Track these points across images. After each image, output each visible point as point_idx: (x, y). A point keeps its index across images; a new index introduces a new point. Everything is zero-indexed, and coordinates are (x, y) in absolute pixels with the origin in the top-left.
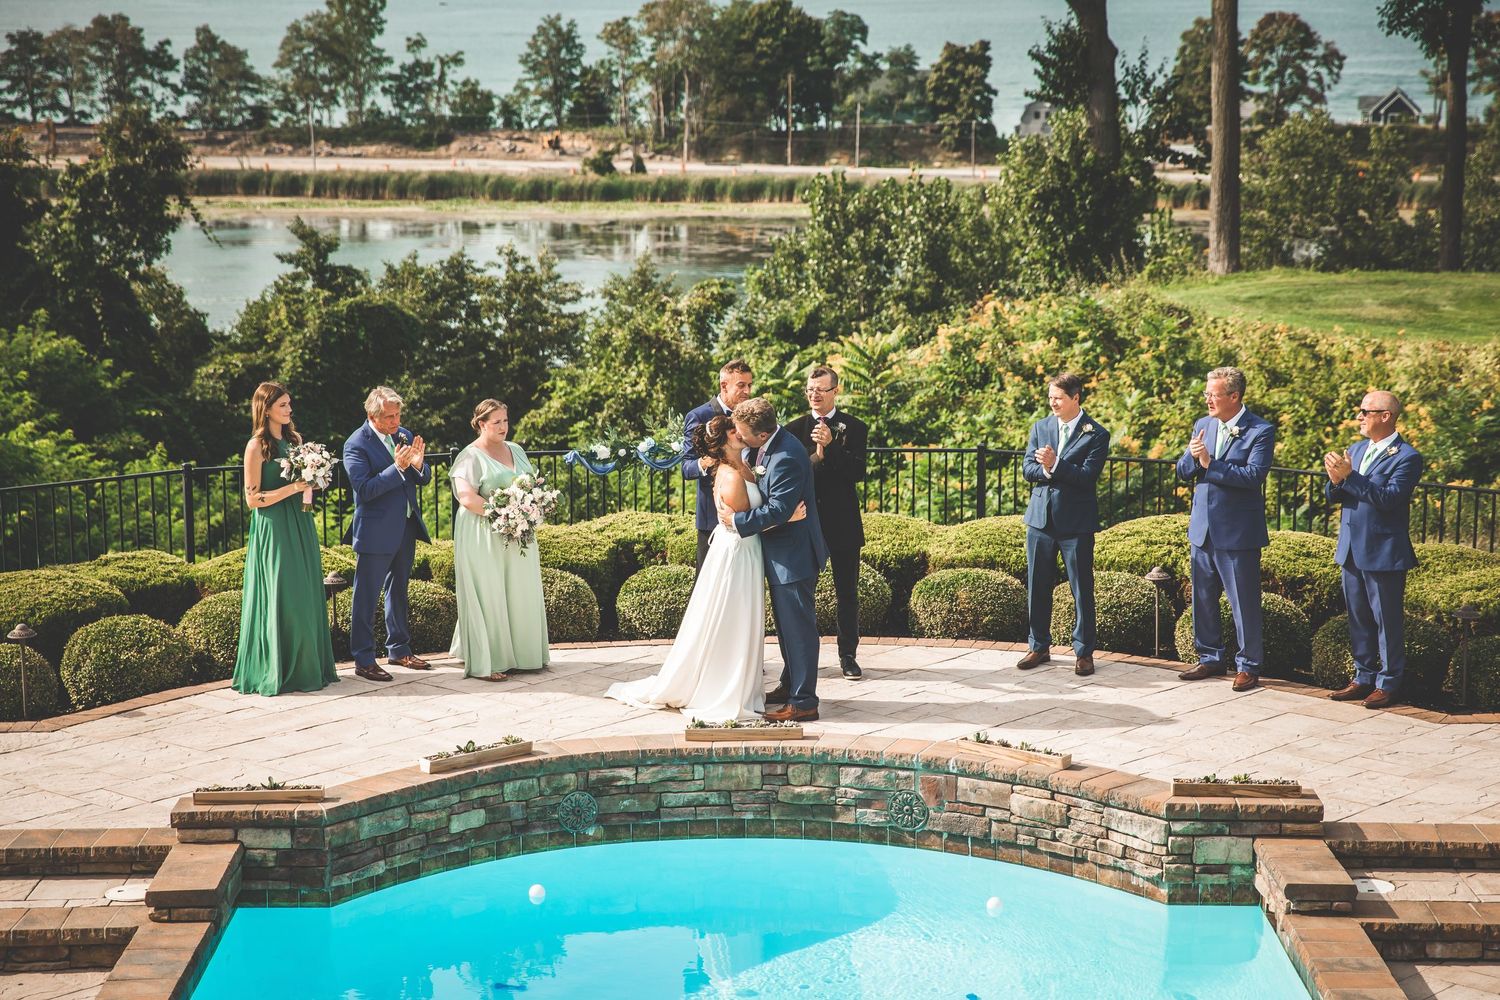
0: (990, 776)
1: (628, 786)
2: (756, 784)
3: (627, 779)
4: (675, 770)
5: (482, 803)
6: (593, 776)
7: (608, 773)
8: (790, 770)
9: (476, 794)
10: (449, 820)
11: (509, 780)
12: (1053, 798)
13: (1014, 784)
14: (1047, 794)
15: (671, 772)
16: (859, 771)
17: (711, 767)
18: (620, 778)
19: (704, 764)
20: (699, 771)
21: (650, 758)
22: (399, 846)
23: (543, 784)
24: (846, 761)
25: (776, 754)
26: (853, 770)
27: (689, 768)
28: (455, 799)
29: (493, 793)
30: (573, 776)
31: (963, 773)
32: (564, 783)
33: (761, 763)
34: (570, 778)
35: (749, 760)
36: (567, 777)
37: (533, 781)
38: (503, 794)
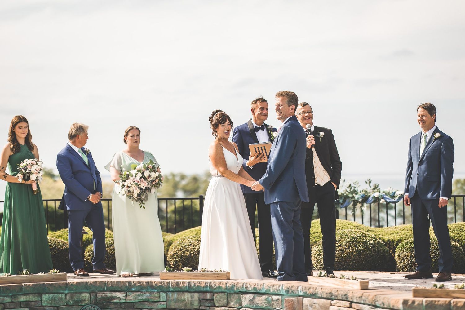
0: (320, 296)
1: (121, 303)
2: (196, 305)
3: (119, 298)
4: (148, 294)
5: (27, 304)
6: (99, 296)
7: (109, 294)
8: (215, 297)
9: (22, 299)
11: (47, 293)
12: (351, 307)
13: (332, 300)
14: (348, 304)
15: (145, 296)
16: (252, 296)
17: (170, 294)
18: (115, 298)
19: (166, 292)
20: (163, 296)
21: (133, 287)
23: (68, 298)
24: (244, 290)
25: (206, 286)
26: (248, 295)
27: (157, 294)
28: (8, 300)
29: (34, 299)
30: (88, 295)
31: (306, 296)
32: (81, 298)
33: (198, 292)
34: (86, 296)
35: (190, 290)
36: (83, 295)
37: (62, 295)
38: (41, 301)
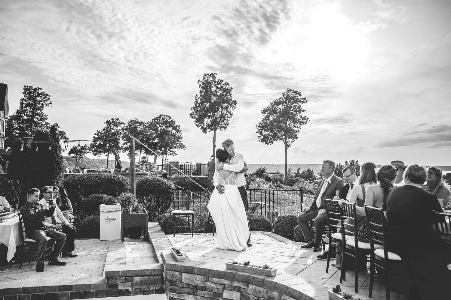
5: (238, 289)
9: (236, 284)
10: (223, 291)
11: (252, 284)
22: (199, 292)
23: (265, 291)
28: (226, 282)
29: (243, 286)
30: (277, 293)
37: (261, 289)
38: (248, 289)
